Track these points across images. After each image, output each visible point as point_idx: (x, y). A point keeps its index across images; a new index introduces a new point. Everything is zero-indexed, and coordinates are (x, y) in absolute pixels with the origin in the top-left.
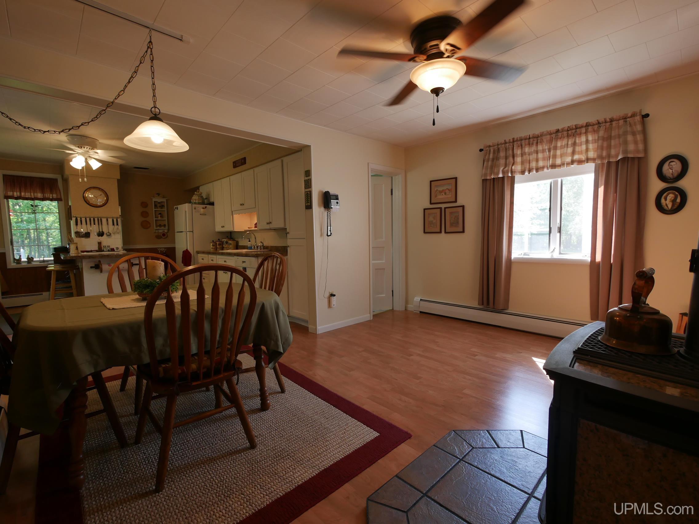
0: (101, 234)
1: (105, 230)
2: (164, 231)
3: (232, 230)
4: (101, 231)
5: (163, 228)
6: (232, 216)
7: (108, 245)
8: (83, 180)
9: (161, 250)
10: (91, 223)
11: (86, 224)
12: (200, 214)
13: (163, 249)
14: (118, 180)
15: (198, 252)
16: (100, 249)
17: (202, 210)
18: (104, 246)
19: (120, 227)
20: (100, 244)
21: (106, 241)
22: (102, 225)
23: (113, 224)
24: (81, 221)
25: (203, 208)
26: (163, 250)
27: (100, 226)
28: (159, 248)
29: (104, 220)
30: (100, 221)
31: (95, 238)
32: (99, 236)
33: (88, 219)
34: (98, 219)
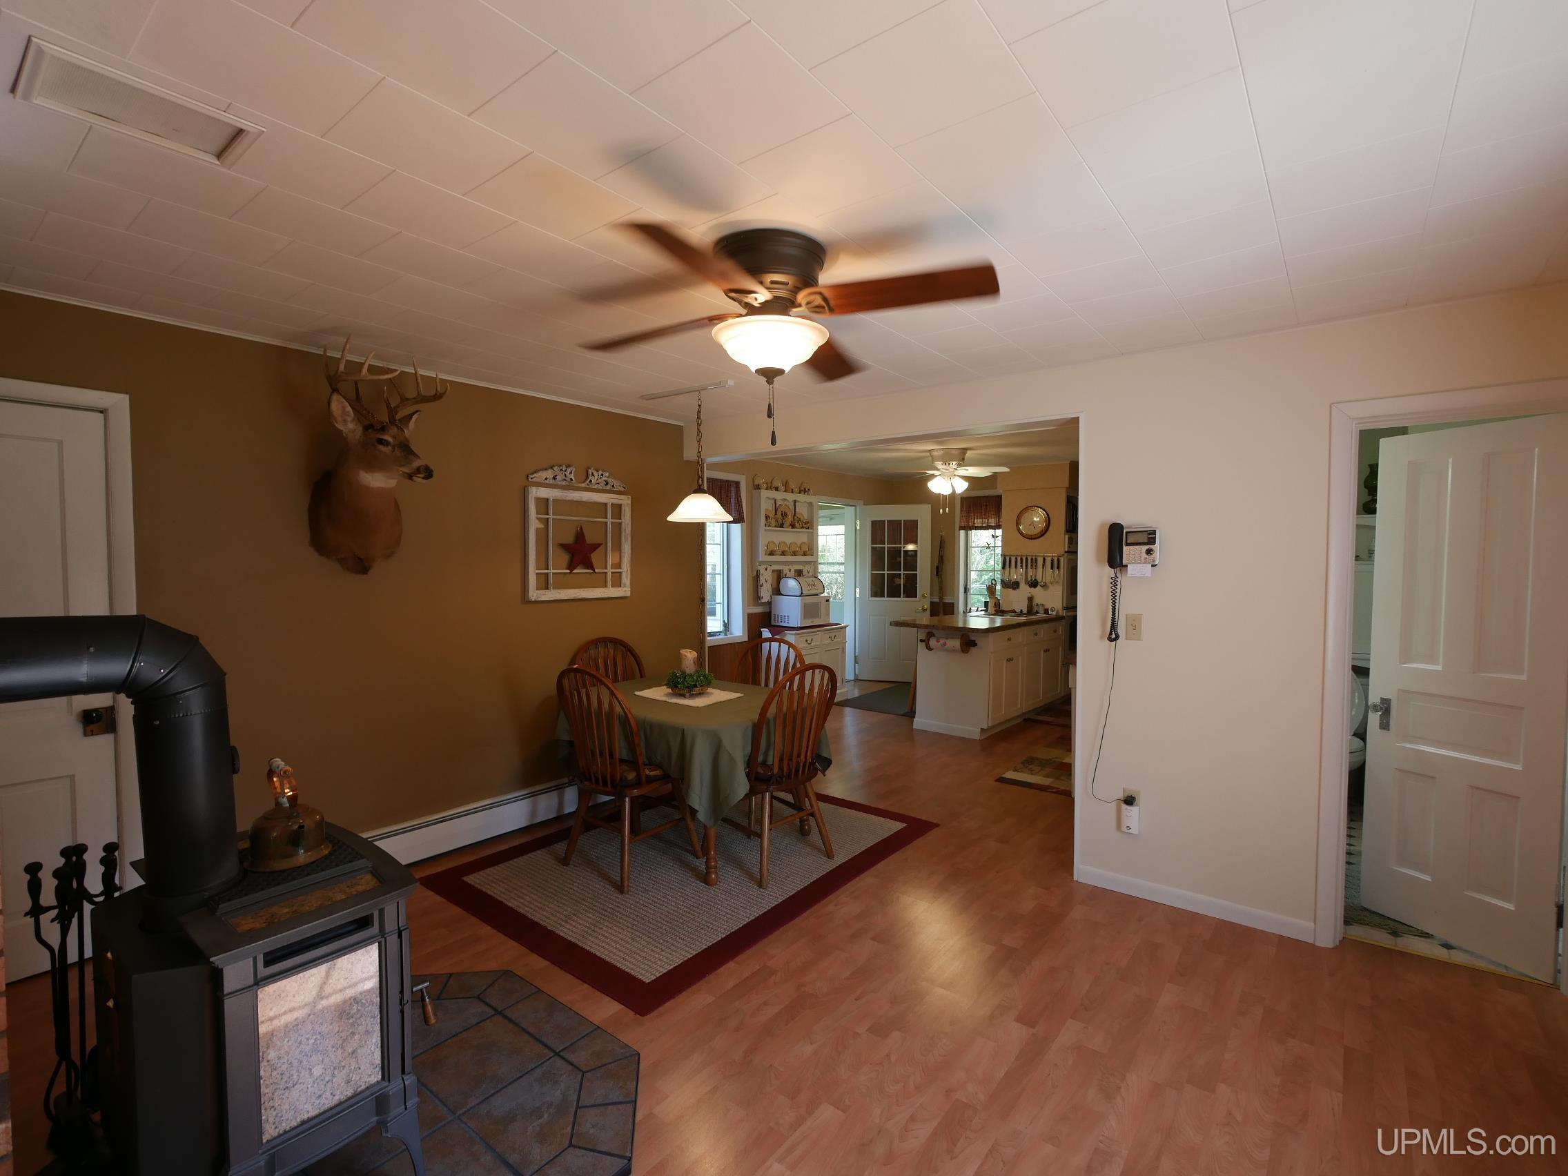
0: (1034, 584)
1: (1040, 578)
4: (1034, 578)
7: (1043, 603)
10: (1021, 566)
11: (1016, 567)
16: (1030, 611)
18: (1036, 605)
19: (1060, 572)
20: (1030, 599)
21: (1040, 595)
22: (1037, 568)
23: (1052, 568)
24: (1010, 561)
27: (1034, 569)
29: (1040, 560)
30: (1034, 562)
31: (1025, 590)
32: (1031, 587)
33: (1024, 558)
34: (1032, 559)
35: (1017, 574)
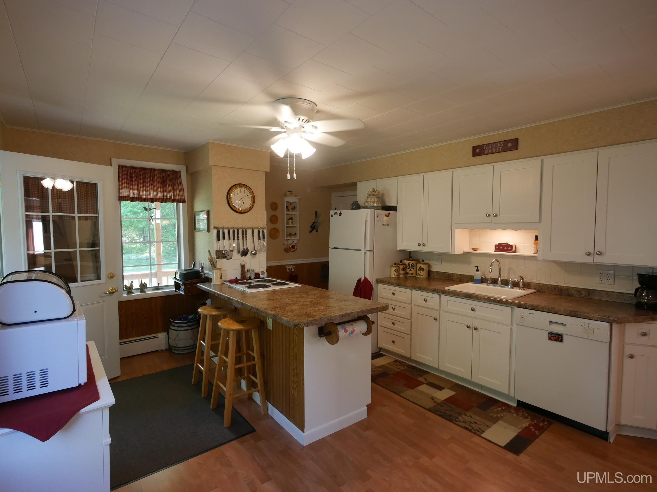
0: (245, 253)
1: (250, 248)
2: (293, 242)
3: (450, 252)
4: (245, 248)
5: (293, 238)
6: (451, 231)
7: (253, 269)
8: (292, 176)
9: (289, 267)
10: (234, 237)
11: (230, 239)
12: (383, 225)
13: (292, 266)
14: (266, 173)
15: (379, 281)
16: (243, 276)
17: (386, 218)
18: (248, 270)
19: (265, 242)
20: (243, 267)
22: (246, 239)
23: (259, 238)
24: (224, 234)
25: (386, 216)
26: (292, 268)
27: (245, 240)
28: (287, 265)
29: (249, 232)
30: (244, 233)
31: (237, 259)
32: (242, 255)
33: (231, 231)
34: (243, 231)
35: (226, 244)
